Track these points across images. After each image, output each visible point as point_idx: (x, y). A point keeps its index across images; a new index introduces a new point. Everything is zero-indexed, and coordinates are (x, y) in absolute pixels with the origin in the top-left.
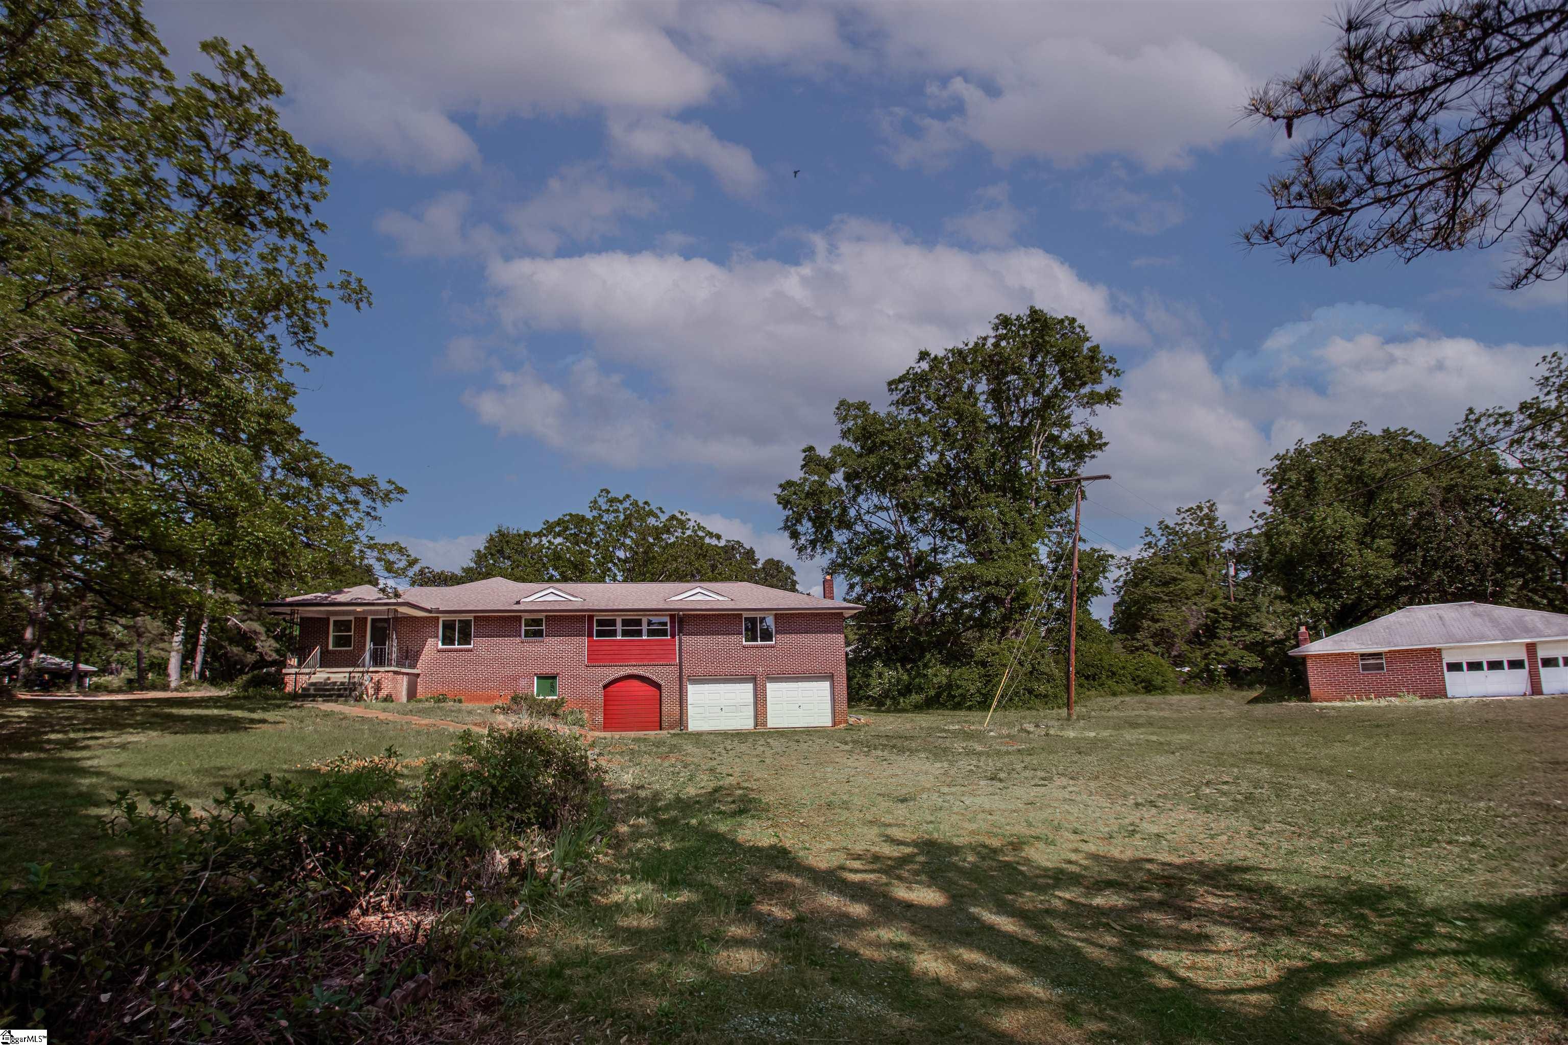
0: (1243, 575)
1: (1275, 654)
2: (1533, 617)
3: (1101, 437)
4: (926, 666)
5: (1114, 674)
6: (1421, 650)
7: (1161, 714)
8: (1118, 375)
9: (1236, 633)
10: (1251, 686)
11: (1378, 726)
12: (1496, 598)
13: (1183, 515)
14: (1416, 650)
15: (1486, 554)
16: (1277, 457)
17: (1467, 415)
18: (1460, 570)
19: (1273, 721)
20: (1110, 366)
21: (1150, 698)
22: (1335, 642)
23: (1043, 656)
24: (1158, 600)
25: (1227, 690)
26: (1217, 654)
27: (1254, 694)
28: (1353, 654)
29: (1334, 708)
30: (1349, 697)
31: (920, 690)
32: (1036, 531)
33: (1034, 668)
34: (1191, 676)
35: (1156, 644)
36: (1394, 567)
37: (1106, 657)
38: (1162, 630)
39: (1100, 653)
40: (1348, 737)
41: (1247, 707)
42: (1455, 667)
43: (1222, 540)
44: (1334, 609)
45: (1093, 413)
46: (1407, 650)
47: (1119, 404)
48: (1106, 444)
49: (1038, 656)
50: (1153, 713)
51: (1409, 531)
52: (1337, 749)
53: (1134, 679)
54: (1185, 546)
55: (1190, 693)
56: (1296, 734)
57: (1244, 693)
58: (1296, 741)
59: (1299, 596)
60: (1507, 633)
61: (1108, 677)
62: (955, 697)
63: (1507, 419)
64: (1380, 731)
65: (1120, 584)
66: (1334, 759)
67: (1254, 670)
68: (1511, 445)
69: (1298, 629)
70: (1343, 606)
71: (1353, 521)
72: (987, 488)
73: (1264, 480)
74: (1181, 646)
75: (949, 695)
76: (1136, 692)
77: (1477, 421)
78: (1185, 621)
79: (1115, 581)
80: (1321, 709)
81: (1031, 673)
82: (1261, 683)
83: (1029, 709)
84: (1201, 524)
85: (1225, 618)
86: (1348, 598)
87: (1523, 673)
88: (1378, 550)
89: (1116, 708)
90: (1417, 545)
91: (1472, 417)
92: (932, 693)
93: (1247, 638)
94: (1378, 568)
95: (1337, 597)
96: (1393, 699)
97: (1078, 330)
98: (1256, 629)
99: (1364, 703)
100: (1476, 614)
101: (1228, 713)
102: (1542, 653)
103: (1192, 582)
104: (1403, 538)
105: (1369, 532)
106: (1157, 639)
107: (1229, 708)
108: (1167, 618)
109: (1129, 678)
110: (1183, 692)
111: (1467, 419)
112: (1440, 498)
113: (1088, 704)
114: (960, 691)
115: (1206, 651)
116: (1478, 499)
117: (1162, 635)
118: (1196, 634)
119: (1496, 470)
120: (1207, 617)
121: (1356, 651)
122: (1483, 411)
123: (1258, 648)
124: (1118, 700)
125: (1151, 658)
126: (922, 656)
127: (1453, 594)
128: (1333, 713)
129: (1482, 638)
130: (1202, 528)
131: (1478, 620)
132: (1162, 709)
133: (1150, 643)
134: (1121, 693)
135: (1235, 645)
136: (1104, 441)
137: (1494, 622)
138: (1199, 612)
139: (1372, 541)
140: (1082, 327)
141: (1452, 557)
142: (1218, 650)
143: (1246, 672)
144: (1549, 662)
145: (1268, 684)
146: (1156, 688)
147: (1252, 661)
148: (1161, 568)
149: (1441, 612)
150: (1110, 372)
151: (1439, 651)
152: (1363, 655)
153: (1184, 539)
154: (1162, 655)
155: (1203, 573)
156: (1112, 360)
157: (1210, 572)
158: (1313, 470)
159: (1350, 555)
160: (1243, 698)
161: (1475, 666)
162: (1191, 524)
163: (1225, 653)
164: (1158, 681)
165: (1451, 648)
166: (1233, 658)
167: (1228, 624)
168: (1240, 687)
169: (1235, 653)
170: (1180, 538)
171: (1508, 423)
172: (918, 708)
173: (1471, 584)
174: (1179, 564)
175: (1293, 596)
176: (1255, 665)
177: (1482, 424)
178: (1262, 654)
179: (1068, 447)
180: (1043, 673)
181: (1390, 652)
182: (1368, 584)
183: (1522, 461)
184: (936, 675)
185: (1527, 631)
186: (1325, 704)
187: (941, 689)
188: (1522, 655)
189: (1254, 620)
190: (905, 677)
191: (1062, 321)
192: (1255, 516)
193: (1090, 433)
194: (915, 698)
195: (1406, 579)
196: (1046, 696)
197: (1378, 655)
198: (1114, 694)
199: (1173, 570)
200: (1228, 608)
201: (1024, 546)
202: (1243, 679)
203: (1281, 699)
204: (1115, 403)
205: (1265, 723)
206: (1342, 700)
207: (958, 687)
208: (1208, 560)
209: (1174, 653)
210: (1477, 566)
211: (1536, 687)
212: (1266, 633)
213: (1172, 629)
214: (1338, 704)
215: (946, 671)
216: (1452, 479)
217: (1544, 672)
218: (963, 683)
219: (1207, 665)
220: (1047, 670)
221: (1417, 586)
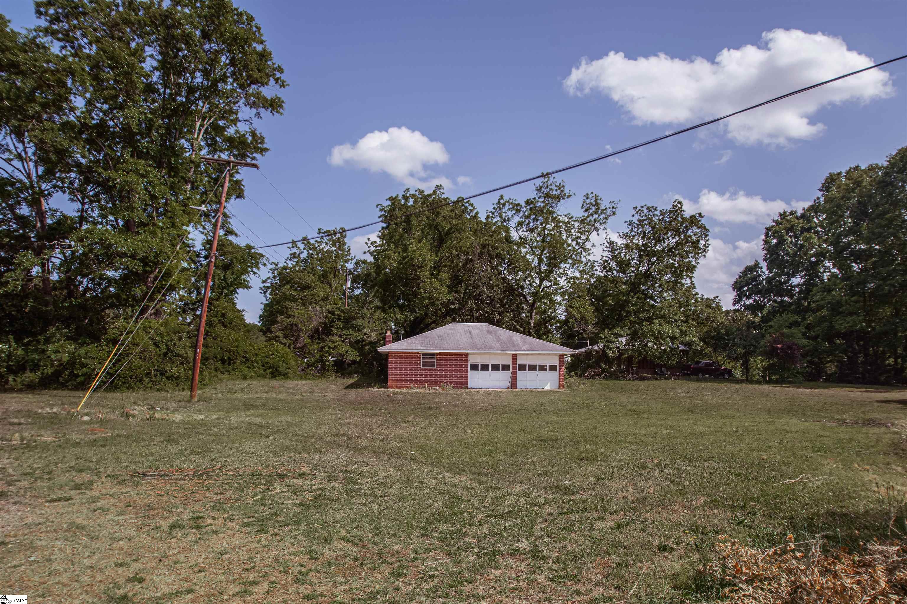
0: (357, 292)
1: (370, 351)
2: (517, 337)
3: (262, 142)
4: (48, 341)
5: (247, 360)
6: (458, 354)
7: (279, 396)
8: (283, 86)
9: (344, 332)
10: (350, 375)
11: (430, 408)
12: (499, 324)
13: (321, 235)
14: (454, 354)
15: (497, 294)
16: (391, 199)
17: (499, 200)
18: (482, 301)
19: (361, 404)
20: (278, 75)
21: (273, 383)
22: (408, 343)
23: (180, 339)
24: (294, 300)
25: (333, 377)
26: (329, 348)
27: (351, 381)
28: (418, 353)
29: (402, 393)
30: (412, 385)
31: (35, 367)
32: (188, 214)
33: (169, 350)
34: (308, 366)
35: (286, 337)
36: (448, 294)
37: (242, 344)
38: (292, 325)
39: (237, 340)
40: (411, 418)
41: (344, 392)
42: (474, 367)
43: (347, 261)
44: (410, 320)
45: (258, 115)
46: (449, 353)
47: (282, 114)
48: (266, 150)
49: (175, 338)
50: (272, 395)
51: (459, 271)
52: (403, 430)
53: (263, 366)
54: (320, 260)
55: (306, 379)
56: (375, 415)
57: (345, 380)
58: (374, 422)
59: (390, 308)
60: (504, 346)
61: (242, 362)
62: (77, 376)
63: (519, 208)
64: (431, 412)
65: (268, 285)
66: (400, 439)
67: (354, 362)
68: (518, 226)
69: (386, 333)
70: (416, 318)
71: (430, 258)
72: (139, 154)
73: (380, 213)
74: (304, 339)
75: (72, 373)
76: (264, 377)
77: (504, 205)
78: (310, 319)
79: (263, 282)
80: (394, 394)
81: (165, 354)
82: (357, 372)
83: (158, 390)
84: (334, 245)
85: (339, 319)
86: (420, 313)
87: (508, 374)
88: (440, 280)
89: (242, 390)
90: (462, 280)
91: (502, 202)
92: (49, 371)
93: (352, 337)
94: (439, 293)
95: (413, 311)
96: (438, 388)
97: (254, 29)
98: (359, 330)
99: (421, 390)
100: (489, 332)
101: (330, 396)
102: (519, 362)
103: (320, 291)
104: (455, 275)
105: (437, 267)
106: (287, 332)
107: (332, 391)
108: (297, 315)
109: (260, 364)
110: (301, 378)
111: (499, 202)
112: (479, 251)
113: (218, 386)
114: (85, 370)
115: (322, 344)
116: (498, 256)
117: (291, 329)
118: (317, 331)
119: (508, 239)
120: (326, 317)
121: (420, 351)
122: (508, 200)
123: (358, 345)
124: (246, 383)
125: (280, 348)
126: (44, 330)
127: (477, 318)
128: (401, 397)
129: (491, 348)
130: (334, 249)
131: (489, 336)
132: (280, 392)
133: (281, 335)
134: (251, 377)
135: (343, 342)
136: (265, 146)
137: (498, 338)
138: (321, 312)
139: (438, 275)
140: (259, 29)
141: (480, 292)
142: (330, 344)
143: (348, 364)
144: (522, 368)
145: (362, 374)
146: (280, 374)
147: (353, 355)
148: (300, 275)
149: (471, 329)
150: (277, 80)
151: (467, 355)
152: (425, 355)
153: (320, 255)
154: (289, 347)
155: (330, 285)
156: (280, 70)
157: (334, 285)
158: (411, 215)
159: (424, 282)
160: (343, 384)
161: (485, 367)
162: (326, 244)
163: (335, 347)
164: (282, 369)
165: (474, 354)
166: (340, 352)
167: (340, 324)
168: (343, 376)
169: (343, 348)
170: (317, 254)
171: (518, 211)
172: (30, 388)
173: (487, 312)
174: (314, 275)
175: (386, 307)
176: (355, 358)
177: (506, 208)
178: (360, 350)
179: (230, 140)
180: (178, 355)
181: (440, 353)
182: (432, 304)
183: (521, 238)
184: (56, 352)
185: (514, 346)
186: (397, 390)
187: (63, 367)
188: (509, 362)
189: (359, 322)
190: (20, 352)
191: (240, 15)
192: (369, 243)
193: (253, 134)
194: (29, 376)
195: (454, 304)
196: (177, 378)
197: (432, 355)
198: (245, 378)
199: (309, 279)
200: (342, 311)
201: (173, 225)
202: (345, 369)
203: (369, 386)
204: (278, 112)
205: (354, 405)
206: (407, 388)
207: (83, 365)
208: (334, 275)
209: (298, 345)
210: (492, 300)
211: (514, 384)
212: (365, 334)
213: (300, 325)
214: (405, 390)
215: (71, 347)
216: (486, 240)
217: (519, 373)
218: (89, 361)
219: (321, 356)
220: (182, 352)
221: (460, 309)
